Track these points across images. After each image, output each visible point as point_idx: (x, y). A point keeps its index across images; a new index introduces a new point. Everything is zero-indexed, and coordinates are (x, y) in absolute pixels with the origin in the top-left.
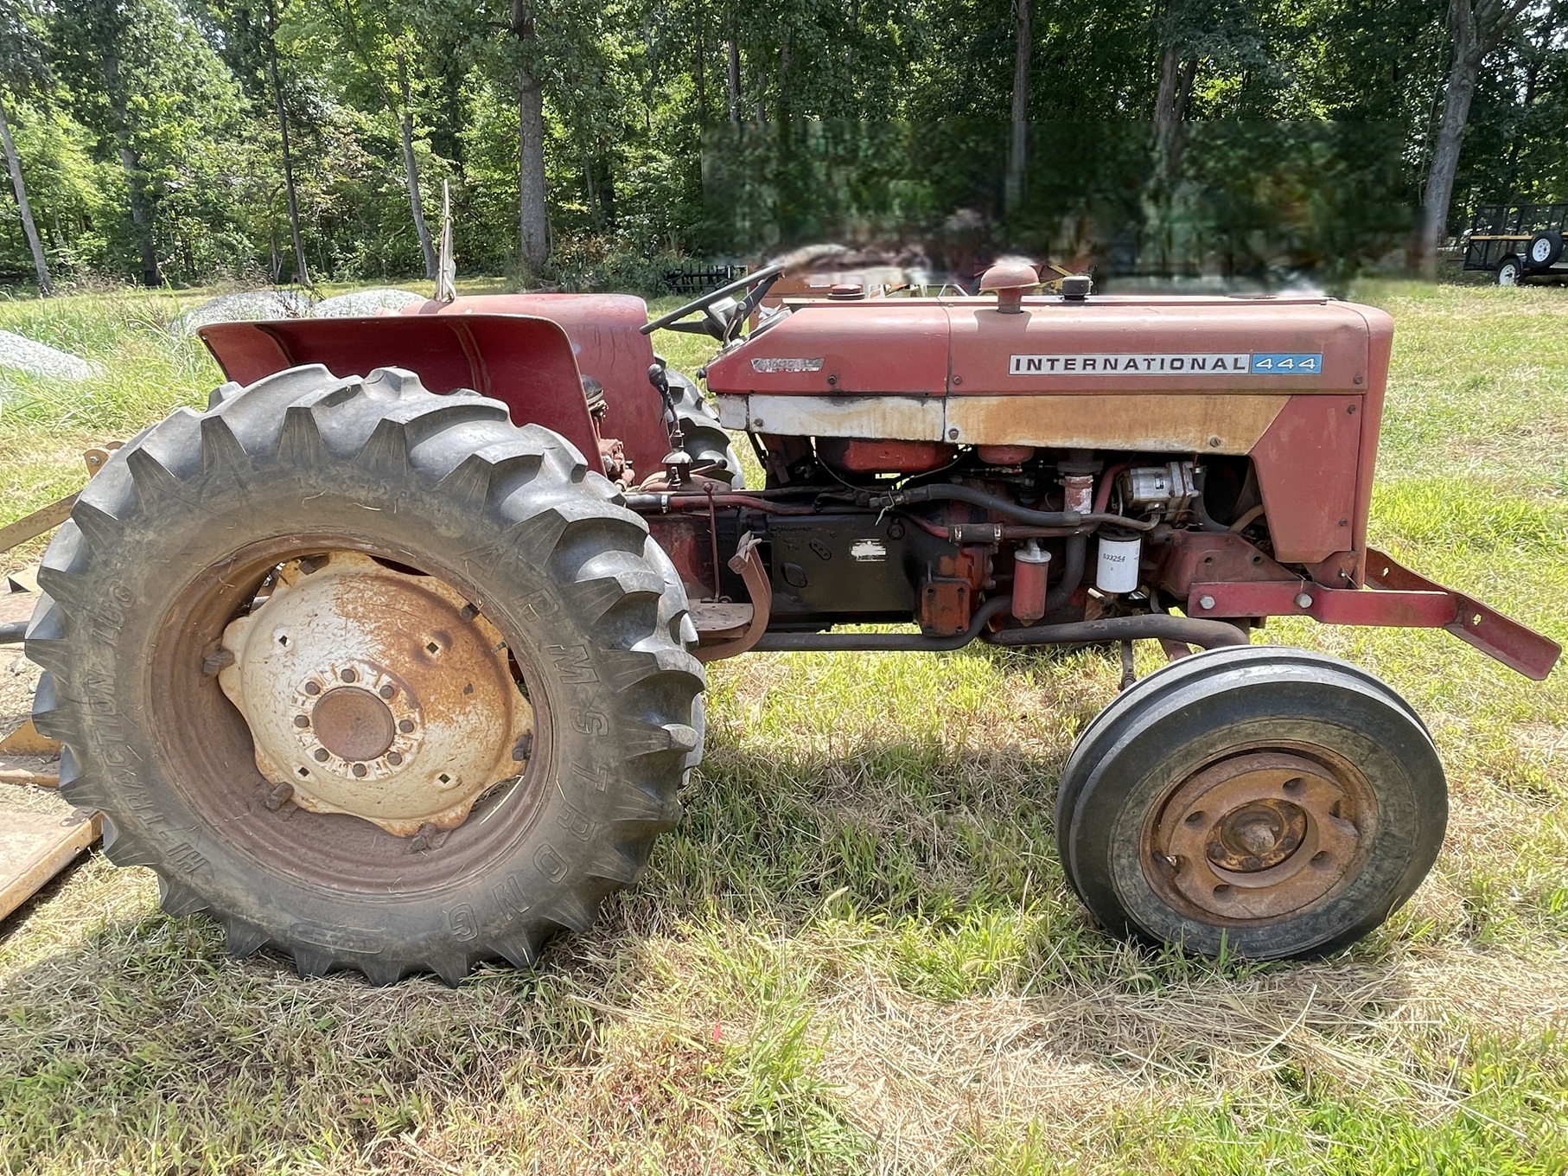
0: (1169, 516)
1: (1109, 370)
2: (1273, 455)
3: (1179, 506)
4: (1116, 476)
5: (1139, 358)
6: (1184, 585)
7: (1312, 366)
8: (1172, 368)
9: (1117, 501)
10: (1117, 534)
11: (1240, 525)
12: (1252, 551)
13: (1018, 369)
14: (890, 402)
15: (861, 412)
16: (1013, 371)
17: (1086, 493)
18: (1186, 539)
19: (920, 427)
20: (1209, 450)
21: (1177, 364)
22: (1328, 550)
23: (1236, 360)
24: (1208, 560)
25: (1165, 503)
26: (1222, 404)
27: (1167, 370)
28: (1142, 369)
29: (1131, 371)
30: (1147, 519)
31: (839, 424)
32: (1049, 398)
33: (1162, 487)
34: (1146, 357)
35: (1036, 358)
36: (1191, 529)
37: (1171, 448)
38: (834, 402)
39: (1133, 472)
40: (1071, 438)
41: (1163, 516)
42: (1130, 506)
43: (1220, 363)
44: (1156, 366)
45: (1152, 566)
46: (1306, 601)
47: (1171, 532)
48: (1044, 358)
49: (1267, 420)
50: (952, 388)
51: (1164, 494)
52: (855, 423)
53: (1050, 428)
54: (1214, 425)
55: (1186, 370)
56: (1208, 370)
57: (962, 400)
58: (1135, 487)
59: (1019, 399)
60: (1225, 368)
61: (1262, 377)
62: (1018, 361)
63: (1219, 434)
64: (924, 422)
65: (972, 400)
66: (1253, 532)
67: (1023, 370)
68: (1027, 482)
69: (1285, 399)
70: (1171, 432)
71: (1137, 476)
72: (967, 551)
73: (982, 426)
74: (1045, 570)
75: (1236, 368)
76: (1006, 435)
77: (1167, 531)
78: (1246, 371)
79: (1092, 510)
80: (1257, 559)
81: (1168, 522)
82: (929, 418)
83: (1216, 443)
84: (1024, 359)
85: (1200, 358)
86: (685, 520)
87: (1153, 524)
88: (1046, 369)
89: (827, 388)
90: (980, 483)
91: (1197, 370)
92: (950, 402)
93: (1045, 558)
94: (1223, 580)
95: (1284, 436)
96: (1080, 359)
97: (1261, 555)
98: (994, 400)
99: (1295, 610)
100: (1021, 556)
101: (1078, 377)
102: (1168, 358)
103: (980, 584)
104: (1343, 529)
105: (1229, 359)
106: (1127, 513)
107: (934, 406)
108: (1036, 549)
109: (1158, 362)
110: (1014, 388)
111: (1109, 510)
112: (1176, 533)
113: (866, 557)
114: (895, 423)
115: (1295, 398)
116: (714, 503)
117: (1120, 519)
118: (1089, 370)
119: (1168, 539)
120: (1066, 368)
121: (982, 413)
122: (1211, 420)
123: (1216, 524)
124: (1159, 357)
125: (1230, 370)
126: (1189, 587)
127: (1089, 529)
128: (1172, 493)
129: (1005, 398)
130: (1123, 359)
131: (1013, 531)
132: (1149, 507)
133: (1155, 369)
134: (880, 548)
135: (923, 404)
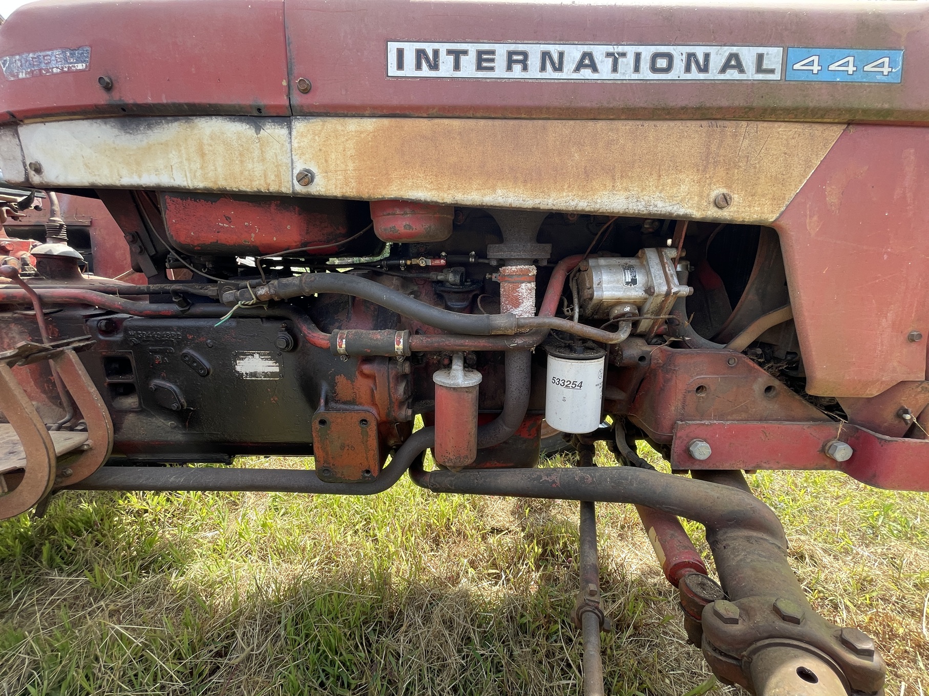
0: (644, 325)
1: (550, 73)
2: (813, 225)
3: (659, 311)
4: (570, 271)
5: (599, 51)
6: (667, 423)
7: (886, 70)
8: (654, 69)
9: (571, 302)
10: (571, 348)
11: (743, 340)
12: (764, 378)
13: (400, 66)
14: (208, 127)
15: (166, 144)
16: (393, 71)
17: (527, 291)
18: (670, 359)
19: (258, 169)
20: (712, 213)
21: (662, 63)
22: (889, 378)
23: (760, 57)
24: (700, 389)
25: (639, 307)
26: (735, 136)
27: (646, 73)
28: (605, 71)
29: (586, 73)
30: (614, 328)
31: (138, 164)
32: (456, 123)
33: (634, 281)
34: (610, 49)
35: (429, 48)
36: (674, 345)
37: (653, 209)
38: (124, 127)
39: (592, 262)
40: (494, 191)
41: (635, 324)
42: (589, 311)
43: (733, 62)
44: (626, 65)
45: (619, 395)
46: (843, 452)
47: (647, 348)
48: (443, 48)
49: (808, 163)
50: (298, 99)
51: (636, 293)
52: (160, 163)
53: (460, 172)
54: (721, 172)
55: (678, 72)
56: (714, 74)
57: (316, 124)
58: (595, 280)
59: (407, 123)
60: (742, 71)
61: (805, 86)
62: (400, 53)
63: (728, 187)
64: (263, 160)
65: (333, 124)
66: (759, 351)
67: (409, 70)
68: (451, 277)
69: (835, 132)
70: (652, 181)
71: (599, 267)
72: (367, 368)
73: (351, 166)
74: (473, 397)
75: (759, 69)
76: (390, 181)
77: (638, 348)
78: (776, 76)
79: (536, 314)
80: (769, 389)
81: (642, 336)
82: (269, 155)
83: (723, 201)
84: (410, 49)
85: (700, 51)
86: (16, 321)
87: (622, 335)
88: (446, 69)
89: (101, 98)
90: (395, 281)
91: (695, 75)
92: (299, 126)
93: (475, 379)
94: (721, 417)
95: (833, 196)
96: (501, 50)
97: (776, 383)
98: (369, 124)
99: (825, 461)
100: (439, 378)
101: (498, 82)
102: (647, 52)
103: (388, 415)
104: (914, 345)
105: (748, 55)
106: (583, 320)
107: (273, 132)
108: (457, 367)
109: (631, 58)
110: (395, 101)
111: (559, 313)
112: (654, 351)
113: (254, 374)
114: (220, 162)
115: (852, 129)
116: (40, 298)
117: (574, 326)
118: (517, 72)
119: (642, 358)
120: (479, 68)
121: (350, 144)
122: (716, 163)
123: (703, 341)
124: (631, 50)
125: (751, 74)
126: (673, 426)
127: (530, 342)
128: (649, 290)
129: (386, 121)
130: (573, 53)
131: (420, 342)
132: (617, 311)
133: (626, 71)
134: (271, 363)
135: (258, 129)
